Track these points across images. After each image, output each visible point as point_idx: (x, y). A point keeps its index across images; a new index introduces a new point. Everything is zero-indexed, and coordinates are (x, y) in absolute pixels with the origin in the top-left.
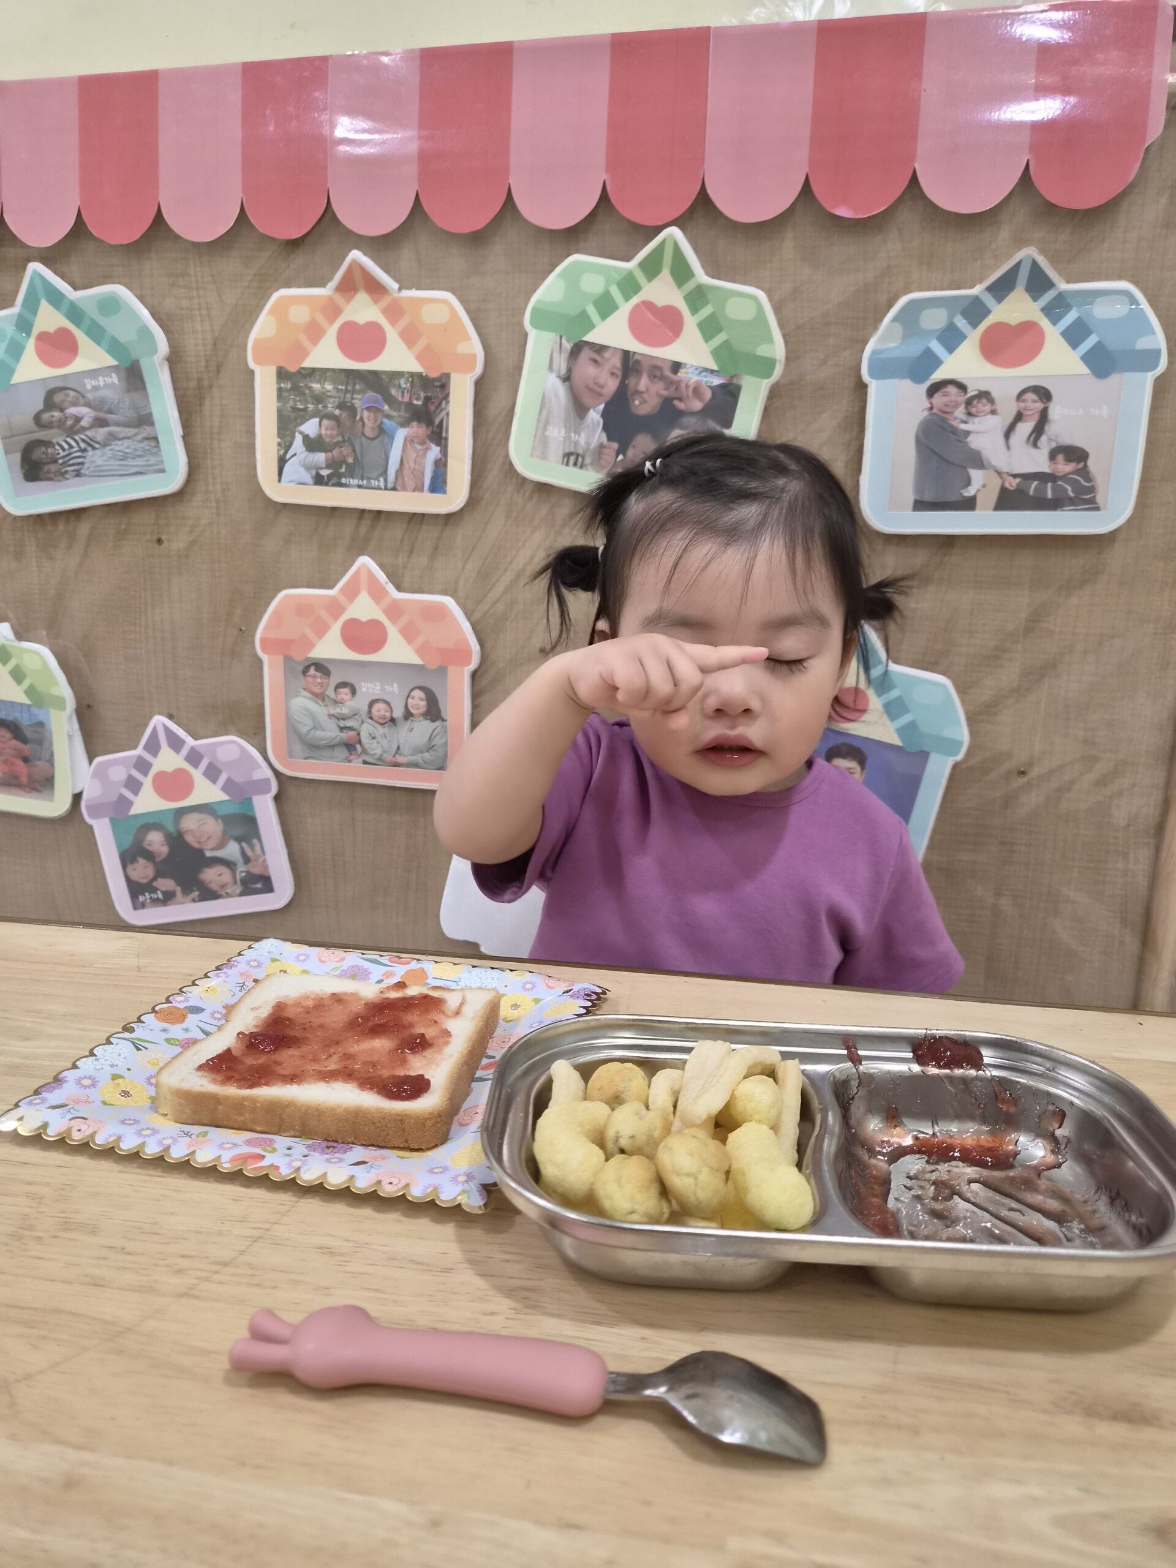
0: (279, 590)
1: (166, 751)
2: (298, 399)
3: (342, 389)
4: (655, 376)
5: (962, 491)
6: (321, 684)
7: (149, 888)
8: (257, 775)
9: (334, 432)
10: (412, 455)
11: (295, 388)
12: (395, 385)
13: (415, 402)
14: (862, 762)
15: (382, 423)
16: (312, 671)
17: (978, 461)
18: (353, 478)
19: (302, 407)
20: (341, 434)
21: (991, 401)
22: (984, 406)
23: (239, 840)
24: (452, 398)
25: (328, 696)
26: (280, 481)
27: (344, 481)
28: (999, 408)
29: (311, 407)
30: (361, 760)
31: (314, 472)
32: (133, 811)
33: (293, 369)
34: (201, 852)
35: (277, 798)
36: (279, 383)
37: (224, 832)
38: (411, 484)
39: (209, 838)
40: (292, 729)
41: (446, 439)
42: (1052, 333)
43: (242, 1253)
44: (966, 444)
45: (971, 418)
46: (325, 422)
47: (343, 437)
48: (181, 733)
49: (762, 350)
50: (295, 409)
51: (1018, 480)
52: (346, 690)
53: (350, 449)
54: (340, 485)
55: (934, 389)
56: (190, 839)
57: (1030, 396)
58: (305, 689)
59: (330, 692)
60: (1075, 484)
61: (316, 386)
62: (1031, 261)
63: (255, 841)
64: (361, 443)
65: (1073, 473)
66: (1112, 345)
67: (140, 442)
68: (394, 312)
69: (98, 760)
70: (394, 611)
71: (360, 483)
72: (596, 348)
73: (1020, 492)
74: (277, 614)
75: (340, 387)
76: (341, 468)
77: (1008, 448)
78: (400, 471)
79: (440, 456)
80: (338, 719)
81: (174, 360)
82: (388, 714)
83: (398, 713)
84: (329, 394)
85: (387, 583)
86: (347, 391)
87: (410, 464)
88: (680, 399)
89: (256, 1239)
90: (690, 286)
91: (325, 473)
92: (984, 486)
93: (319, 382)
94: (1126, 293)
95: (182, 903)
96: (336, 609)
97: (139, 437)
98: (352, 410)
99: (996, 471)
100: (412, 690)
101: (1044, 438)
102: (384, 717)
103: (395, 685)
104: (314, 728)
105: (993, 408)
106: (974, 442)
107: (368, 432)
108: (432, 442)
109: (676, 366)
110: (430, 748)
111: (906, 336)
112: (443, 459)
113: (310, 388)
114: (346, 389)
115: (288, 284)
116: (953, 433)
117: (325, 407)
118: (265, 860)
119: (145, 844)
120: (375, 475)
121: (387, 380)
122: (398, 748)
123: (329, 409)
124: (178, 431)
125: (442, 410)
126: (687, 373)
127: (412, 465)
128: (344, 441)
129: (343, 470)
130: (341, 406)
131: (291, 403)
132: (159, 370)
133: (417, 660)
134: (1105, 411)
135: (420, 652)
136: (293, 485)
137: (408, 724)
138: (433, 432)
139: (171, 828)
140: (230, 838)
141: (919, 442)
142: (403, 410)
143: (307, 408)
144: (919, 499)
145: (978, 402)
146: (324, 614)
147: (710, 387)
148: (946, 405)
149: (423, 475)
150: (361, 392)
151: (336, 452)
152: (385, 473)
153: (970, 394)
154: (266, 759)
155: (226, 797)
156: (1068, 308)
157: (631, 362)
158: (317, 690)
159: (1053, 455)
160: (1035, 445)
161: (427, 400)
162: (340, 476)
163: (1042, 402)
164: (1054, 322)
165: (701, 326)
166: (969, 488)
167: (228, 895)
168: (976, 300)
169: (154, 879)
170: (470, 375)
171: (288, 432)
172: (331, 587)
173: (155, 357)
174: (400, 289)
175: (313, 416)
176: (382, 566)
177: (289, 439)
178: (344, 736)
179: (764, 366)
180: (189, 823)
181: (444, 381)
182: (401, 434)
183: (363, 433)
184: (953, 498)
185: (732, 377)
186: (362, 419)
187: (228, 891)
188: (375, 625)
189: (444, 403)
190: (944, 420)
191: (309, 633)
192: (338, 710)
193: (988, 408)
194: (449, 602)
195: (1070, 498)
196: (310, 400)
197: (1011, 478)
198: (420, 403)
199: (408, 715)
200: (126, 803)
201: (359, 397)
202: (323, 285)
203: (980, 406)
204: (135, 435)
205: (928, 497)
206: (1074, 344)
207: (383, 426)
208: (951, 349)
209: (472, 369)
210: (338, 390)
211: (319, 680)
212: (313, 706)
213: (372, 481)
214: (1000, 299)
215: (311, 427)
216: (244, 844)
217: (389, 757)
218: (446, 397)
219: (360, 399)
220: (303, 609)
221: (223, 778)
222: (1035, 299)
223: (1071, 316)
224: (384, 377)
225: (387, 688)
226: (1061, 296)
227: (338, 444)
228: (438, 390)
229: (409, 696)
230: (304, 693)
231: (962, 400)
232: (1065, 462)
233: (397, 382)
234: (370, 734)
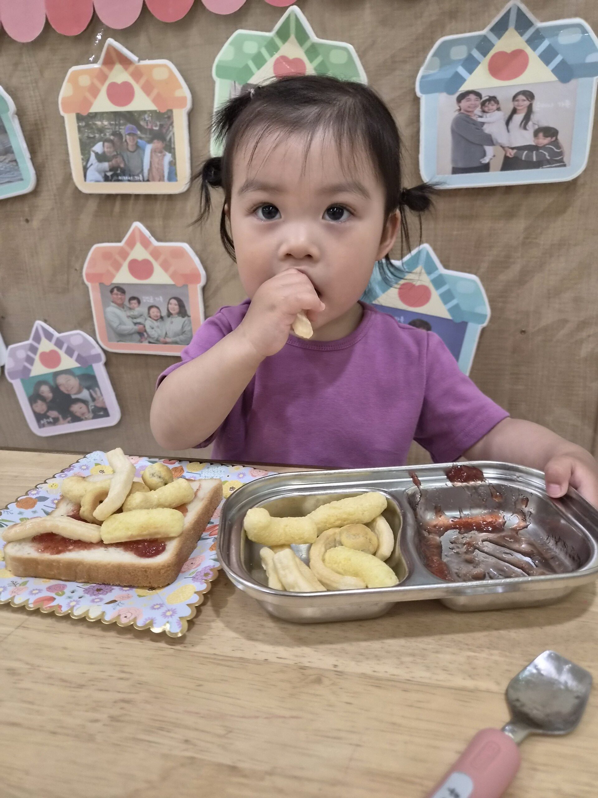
0: (92, 245)
1: (44, 340)
2: (89, 131)
3: (113, 124)
5: (481, 160)
6: (121, 299)
7: (45, 416)
8: (94, 352)
9: (112, 150)
10: (156, 160)
11: (87, 126)
12: (142, 119)
13: (155, 128)
15: (137, 142)
16: (115, 291)
17: (490, 140)
18: (124, 175)
19: (92, 136)
20: (116, 150)
21: (497, 102)
22: (492, 106)
23: (88, 388)
24: (175, 124)
25: (126, 305)
26: (85, 180)
27: (120, 178)
28: (502, 105)
29: (97, 135)
30: (147, 341)
31: (103, 174)
32: (33, 374)
33: (85, 114)
34: (69, 396)
35: (106, 364)
36: (78, 122)
37: (80, 385)
38: (157, 177)
39: (72, 388)
40: (109, 325)
41: (174, 148)
42: (533, 56)
44: (482, 131)
45: (485, 114)
46: (106, 144)
47: (117, 152)
48: (51, 330)
50: (89, 138)
51: (515, 151)
52: (135, 302)
53: (121, 159)
54: (119, 180)
55: (462, 97)
56: (62, 389)
57: (521, 97)
58: (113, 302)
59: (126, 303)
60: (550, 151)
61: (99, 123)
62: (517, 8)
63: (97, 389)
65: (548, 144)
66: (571, 61)
67: (8, 163)
68: (137, 74)
69: (11, 347)
70: (156, 253)
71: (129, 178)
73: (516, 158)
74: (92, 259)
75: (112, 122)
76: (117, 170)
77: (508, 131)
78: (150, 170)
79: (171, 159)
80: (132, 318)
81: (20, 114)
82: (159, 314)
83: (164, 313)
84: (106, 127)
85: (151, 237)
86: (116, 125)
87: (155, 165)
91: (109, 174)
92: (494, 156)
93: (100, 120)
94: (579, 26)
95: (63, 424)
96: (124, 254)
97: (7, 161)
98: (120, 136)
99: (501, 146)
100: (170, 299)
101: (530, 123)
102: (157, 317)
103: (161, 297)
104: (120, 324)
105: (498, 107)
106: (487, 129)
107: (130, 148)
108: (167, 151)
110: (183, 333)
111: (442, 65)
112: (174, 161)
113: (96, 124)
114: (115, 123)
115: (77, 64)
116: (474, 124)
117: (105, 135)
118: (103, 399)
119: (40, 392)
120: (136, 173)
121: (137, 117)
122: (166, 334)
123: (108, 136)
124: (27, 155)
125: (170, 131)
127: (157, 166)
128: (117, 154)
129: (119, 172)
130: (114, 134)
131: (86, 135)
132: (12, 121)
133: (170, 282)
134: (567, 104)
135: (172, 276)
136: (93, 183)
137: (170, 319)
138: (166, 145)
139: (52, 383)
140: (83, 388)
141: (453, 132)
142: (148, 134)
143: (95, 136)
144: (455, 166)
145: (488, 104)
146: (118, 258)
149: (163, 172)
150: (124, 124)
151: (114, 162)
152: (142, 171)
153: (484, 99)
154: (97, 343)
155: (77, 365)
156: (542, 38)
158: (119, 302)
159: (536, 134)
160: (525, 128)
161: (161, 126)
162: (118, 175)
163: (529, 101)
164: (534, 49)
165: (316, 69)
166: (485, 158)
167: (86, 419)
168: (485, 38)
169: (47, 411)
170: (184, 109)
172: (120, 241)
173: (9, 113)
174: (139, 61)
175: (99, 141)
176: (148, 227)
177: (87, 156)
178: (137, 328)
180: (61, 380)
181: (169, 114)
182: (149, 148)
183: (128, 149)
184: (475, 165)
186: (126, 141)
187: (86, 416)
188: (146, 262)
189: (171, 127)
190: (468, 116)
191: (111, 269)
192: (132, 313)
193: (495, 107)
194: (186, 246)
195: (548, 160)
196: (96, 131)
197: (510, 150)
198: (157, 128)
199: (169, 314)
200: (27, 371)
202: (96, 62)
203: (490, 106)
204: (5, 159)
205: (460, 165)
206: (547, 63)
207: (138, 144)
208: (470, 71)
209: (185, 105)
210: (111, 125)
211: (119, 296)
212: (118, 311)
213: (136, 177)
214: (499, 36)
215: (98, 148)
216: (91, 391)
217: (162, 339)
218: (172, 123)
219: (124, 129)
220: (107, 255)
221: (75, 355)
222: (522, 34)
223: (545, 44)
224: (136, 114)
225: (157, 299)
226: (538, 31)
227: (115, 157)
228: (166, 120)
229: (169, 303)
230: (112, 304)
231: (479, 103)
232: (544, 138)
233: (143, 117)
234: (150, 326)
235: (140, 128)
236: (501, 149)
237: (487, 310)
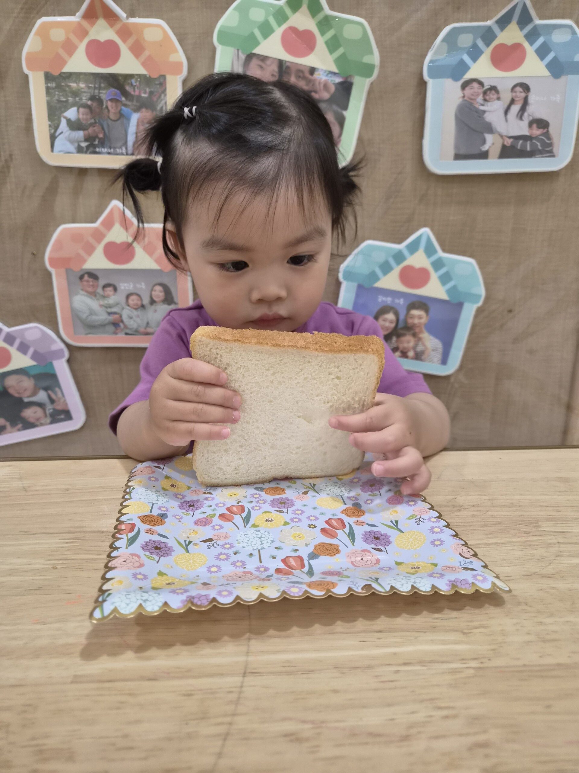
0: (58, 226)
2: (61, 94)
3: (91, 87)
4: (299, 77)
5: (481, 148)
6: (93, 286)
8: (54, 347)
9: (89, 117)
11: (58, 87)
12: (128, 84)
13: (143, 95)
14: (427, 311)
15: (121, 110)
16: (86, 277)
17: (489, 128)
18: (104, 147)
19: (64, 99)
20: (93, 117)
21: (497, 92)
22: (493, 95)
23: (46, 389)
24: (168, 91)
25: (99, 294)
26: (52, 151)
27: (97, 149)
28: (502, 95)
29: (70, 99)
30: (123, 332)
31: (76, 145)
33: (56, 73)
34: (20, 399)
35: (69, 361)
36: (46, 83)
37: (35, 386)
39: (25, 390)
40: (76, 316)
42: (530, 50)
43: (220, 755)
44: (483, 119)
45: (486, 103)
46: (81, 110)
47: (95, 120)
49: (366, 59)
50: (59, 101)
51: (512, 140)
52: (110, 289)
53: (100, 128)
55: (466, 85)
56: (11, 391)
57: (519, 89)
58: (82, 290)
60: (542, 141)
61: (73, 85)
62: (523, 4)
63: (57, 389)
64: (108, 125)
65: (541, 135)
66: (562, 58)
68: (124, 33)
70: (138, 235)
71: (109, 151)
72: (262, 58)
73: (513, 147)
74: (58, 241)
75: (90, 85)
76: (95, 141)
77: (506, 120)
78: (136, 142)
80: (107, 307)
82: (139, 303)
83: (146, 301)
84: (83, 90)
85: (132, 218)
86: (95, 88)
88: (316, 92)
89: (226, 736)
90: (321, 16)
91: (84, 144)
92: (493, 144)
93: (75, 82)
94: (571, 27)
95: (11, 432)
96: (98, 236)
98: (100, 101)
99: (500, 135)
100: (154, 286)
101: (526, 114)
102: (137, 305)
103: (143, 283)
104: (91, 314)
105: (498, 96)
106: (488, 117)
107: (112, 116)
109: (312, 70)
111: (449, 51)
113: (69, 86)
114: (95, 86)
115: (47, 15)
116: (476, 112)
117: (81, 99)
118: (65, 401)
120: (119, 144)
121: (123, 80)
122: (148, 323)
123: (84, 101)
125: (162, 100)
126: (319, 75)
128: (96, 123)
129: (96, 142)
130: (92, 98)
131: (56, 97)
133: (156, 267)
134: (558, 98)
135: (157, 261)
136: (62, 154)
137: (153, 307)
140: (39, 389)
141: (457, 118)
142: (135, 101)
143: (68, 100)
144: (457, 153)
145: (490, 93)
146: (92, 240)
147: (334, 84)
148: (472, 95)
151: (91, 130)
152: (125, 144)
154: (59, 336)
155: (33, 363)
156: (538, 35)
157: (284, 68)
158: (90, 289)
159: (531, 124)
160: (521, 118)
161: (151, 93)
162: (95, 146)
163: (525, 92)
164: (531, 44)
165: (327, 43)
166: (485, 146)
167: (42, 425)
168: (489, 29)
170: (179, 76)
171: (56, 118)
172: (93, 221)
174: (127, 18)
175: (73, 105)
177: (56, 122)
178: (111, 318)
179: (367, 70)
180: (11, 382)
181: (162, 80)
182: (135, 117)
183: (109, 117)
184: (476, 152)
185: (347, 78)
186: (107, 107)
187: (42, 422)
188: (126, 245)
189: (163, 95)
190: (471, 104)
191: (81, 252)
192: (106, 302)
193: (495, 97)
195: (539, 150)
196: (69, 95)
197: (508, 139)
198: (146, 96)
199: (153, 302)
201: (104, 92)
202: (73, 14)
203: (491, 96)
205: (462, 152)
206: (542, 57)
207: (122, 112)
208: (475, 59)
209: (180, 72)
210: (89, 88)
211: (91, 283)
212: (88, 300)
213: (118, 149)
214: (502, 28)
215: (72, 113)
216: (50, 392)
217: (142, 330)
218: (164, 91)
219: (106, 93)
220: (77, 237)
221: (31, 351)
222: (521, 29)
223: (541, 40)
224: (120, 78)
225: (138, 286)
226: (535, 28)
227: (92, 125)
228: (158, 86)
229: (152, 290)
230: (81, 292)
231: (481, 91)
232: (537, 129)
233: (129, 81)
234: (129, 316)
235: (125, 93)
236: (500, 137)
237: (482, 292)
